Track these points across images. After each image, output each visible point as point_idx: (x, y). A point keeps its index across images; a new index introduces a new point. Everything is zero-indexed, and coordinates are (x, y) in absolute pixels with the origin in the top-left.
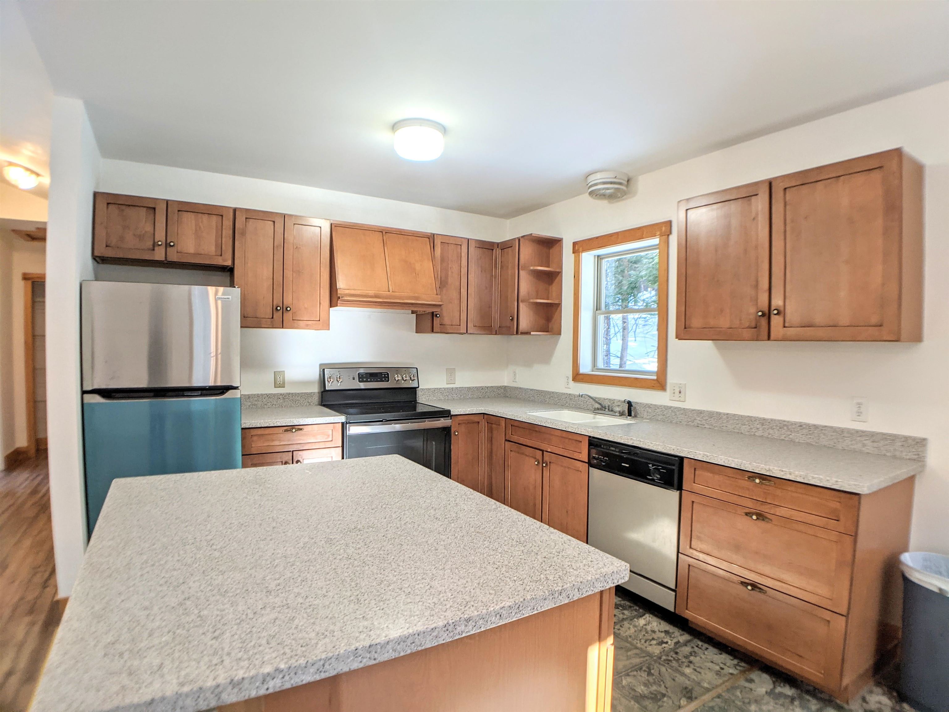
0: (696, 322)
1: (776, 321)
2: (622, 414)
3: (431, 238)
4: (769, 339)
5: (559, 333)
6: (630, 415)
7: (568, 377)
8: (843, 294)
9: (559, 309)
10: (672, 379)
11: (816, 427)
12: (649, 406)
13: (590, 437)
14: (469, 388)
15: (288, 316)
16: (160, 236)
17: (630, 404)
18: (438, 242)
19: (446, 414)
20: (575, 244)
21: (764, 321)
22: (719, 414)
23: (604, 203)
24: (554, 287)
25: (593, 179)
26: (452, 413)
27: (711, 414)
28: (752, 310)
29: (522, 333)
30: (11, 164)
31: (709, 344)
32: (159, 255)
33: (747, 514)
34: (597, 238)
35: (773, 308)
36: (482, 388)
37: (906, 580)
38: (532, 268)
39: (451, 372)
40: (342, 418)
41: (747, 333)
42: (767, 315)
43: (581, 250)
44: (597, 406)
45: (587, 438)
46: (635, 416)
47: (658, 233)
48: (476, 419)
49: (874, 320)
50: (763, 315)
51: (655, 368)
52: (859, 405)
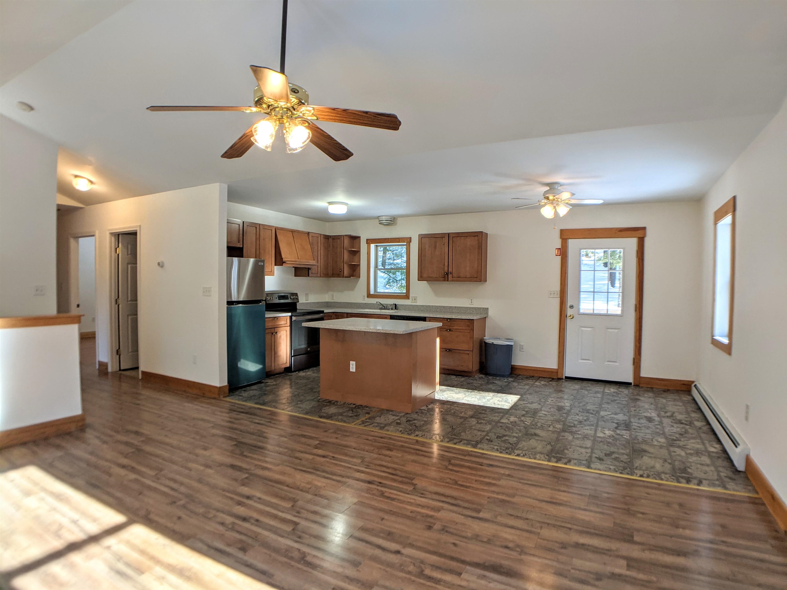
0: (425, 275)
1: (450, 276)
2: (392, 309)
3: (308, 234)
4: (448, 281)
5: (360, 277)
6: (396, 309)
7: (364, 296)
8: (468, 269)
9: (359, 267)
10: (411, 295)
11: (460, 307)
12: (403, 305)
14: (314, 303)
17: (395, 305)
18: (310, 235)
19: (322, 312)
20: (367, 240)
21: (446, 276)
22: (429, 306)
23: (383, 226)
24: (356, 258)
25: (381, 218)
26: (325, 312)
27: (427, 306)
28: (443, 272)
29: (345, 277)
31: (425, 282)
33: (446, 330)
34: (379, 239)
35: (449, 272)
36: (318, 303)
37: (485, 342)
38: (350, 249)
39: (307, 295)
40: (290, 314)
41: (442, 279)
42: (447, 274)
43: (371, 242)
44: (381, 307)
45: (389, 316)
46: (397, 310)
47: (406, 241)
48: (331, 314)
49: (475, 276)
50: (446, 274)
51: (405, 291)
52: (472, 300)
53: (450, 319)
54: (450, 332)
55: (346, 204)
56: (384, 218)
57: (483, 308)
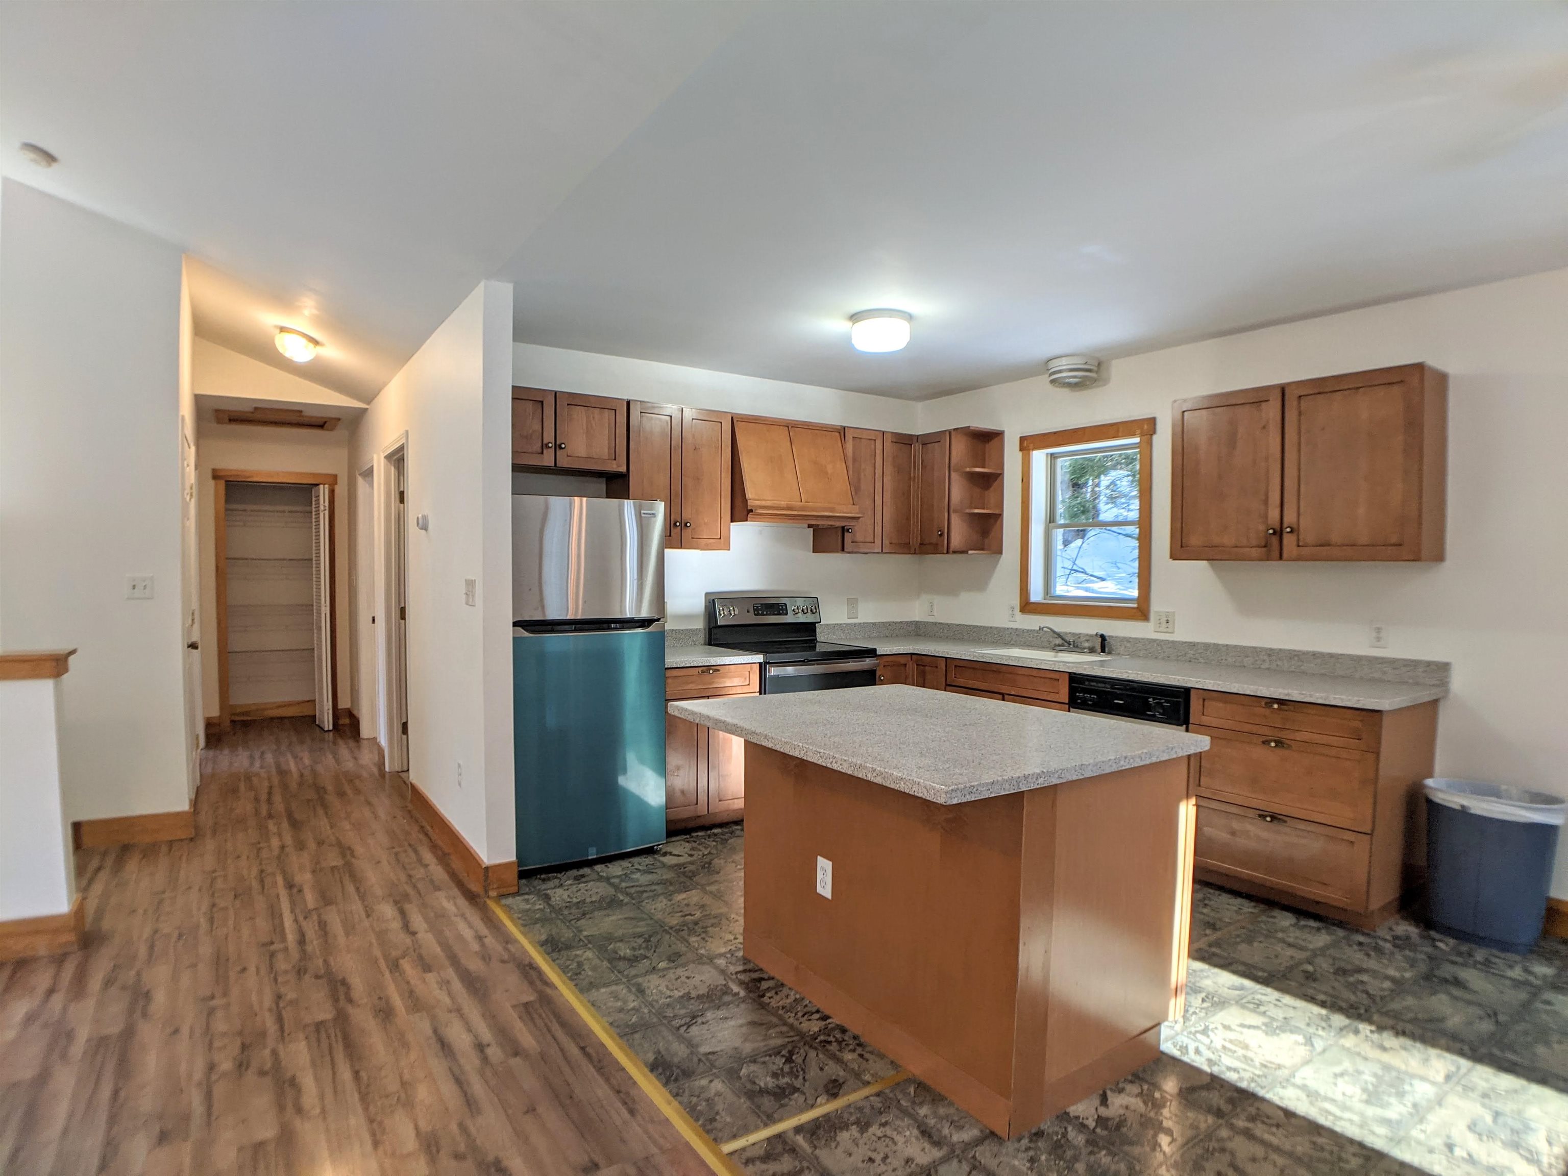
0: (1195, 540)
1: (1289, 540)
2: (1092, 651)
3: (842, 431)
4: (1281, 558)
5: (1000, 552)
6: (1103, 650)
7: (1013, 609)
8: (1361, 511)
9: (998, 522)
10: (1156, 606)
11: (1331, 656)
12: (1128, 640)
13: (1070, 673)
14: (874, 624)
15: (687, 533)
16: (549, 437)
17: (1103, 637)
18: (849, 436)
19: (872, 653)
20: (1022, 439)
21: (1275, 541)
22: (1216, 646)
23: (1066, 391)
24: (991, 495)
25: (1055, 365)
26: (878, 653)
27: (1207, 646)
28: (1262, 528)
29: (954, 552)
30: (283, 329)
31: (1204, 564)
32: (547, 459)
33: (1263, 742)
34: (1055, 433)
35: (1285, 525)
36: (890, 624)
37: (1429, 802)
38: (968, 469)
39: (852, 603)
40: (759, 658)
41: (1255, 552)
42: (1279, 533)
43: (1031, 446)
44: (1059, 641)
45: (1067, 676)
46: (1109, 653)
47: (1138, 432)
48: (902, 660)
49: (1394, 540)
50: (1275, 533)
51: (1135, 593)
52: (1378, 630)
53: (1281, 702)
54: (1281, 752)
55: (910, 317)
56: (1064, 363)
57: (1429, 664)
